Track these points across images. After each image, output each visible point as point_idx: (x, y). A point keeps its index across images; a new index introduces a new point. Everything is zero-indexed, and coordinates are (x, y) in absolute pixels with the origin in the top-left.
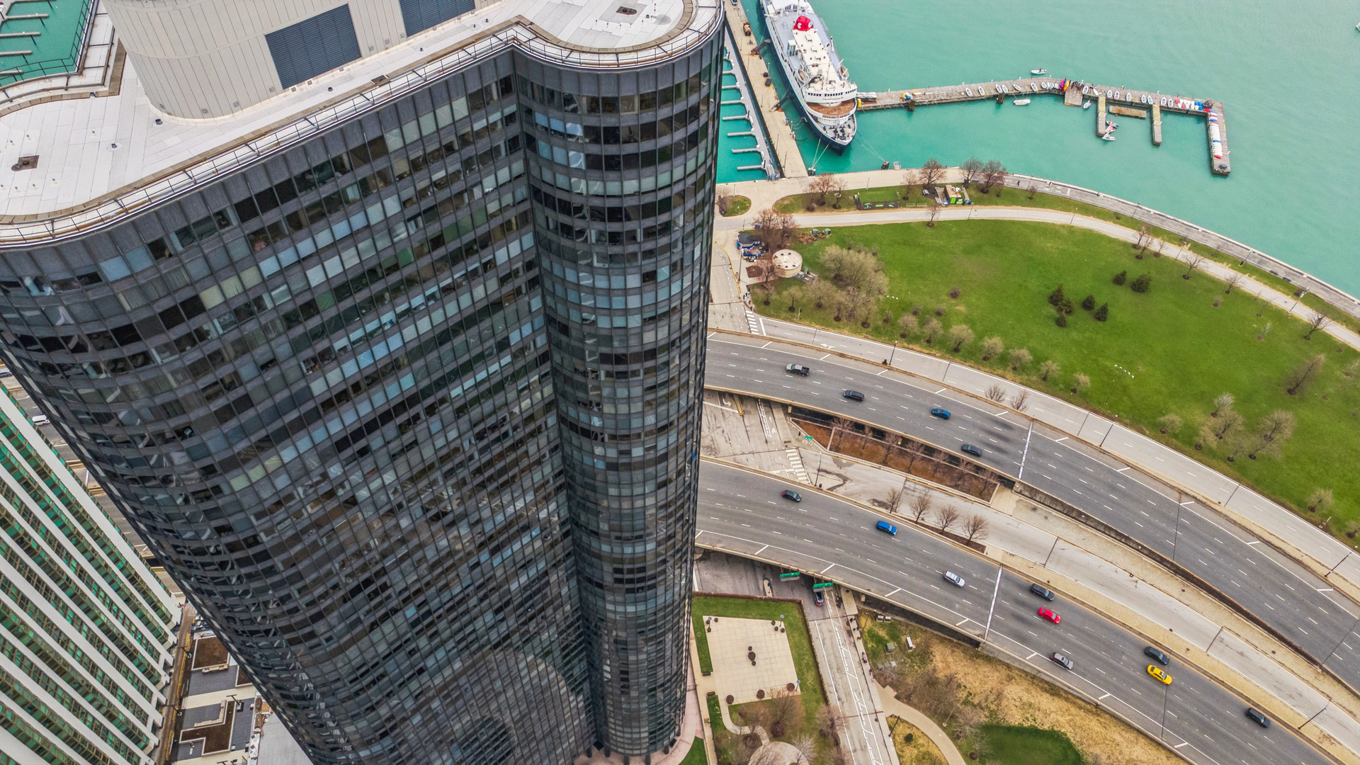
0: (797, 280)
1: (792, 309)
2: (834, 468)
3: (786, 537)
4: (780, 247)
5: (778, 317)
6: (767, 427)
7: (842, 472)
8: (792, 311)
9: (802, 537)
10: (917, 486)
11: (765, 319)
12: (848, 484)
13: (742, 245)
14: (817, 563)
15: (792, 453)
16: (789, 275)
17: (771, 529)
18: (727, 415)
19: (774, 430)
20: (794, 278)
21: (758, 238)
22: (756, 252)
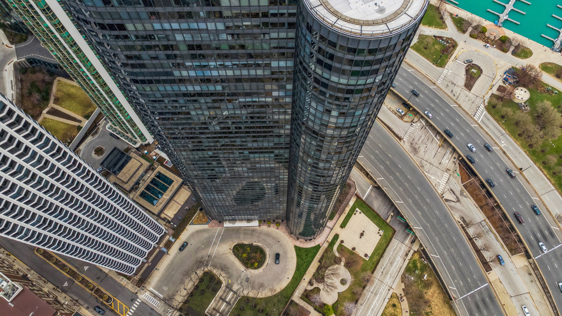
0: (518, 106)
1: (503, 117)
2: (458, 194)
3: (412, 205)
4: (524, 86)
5: (493, 116)
6: (445, 158)
7: (460, 197)
8: (502, 118)
9: (418, 209)
10: (486, 226)
11: (487, 113)
12: (458, 203)
13: (507, 74)
14: (416, 223)
15: (446, 175)
16: (516, 101)
17: (409, 198)
18: (434, 141)
19: (447, 161)
20: (517, 104)
21: (518, 76)
22: (511, 81)
